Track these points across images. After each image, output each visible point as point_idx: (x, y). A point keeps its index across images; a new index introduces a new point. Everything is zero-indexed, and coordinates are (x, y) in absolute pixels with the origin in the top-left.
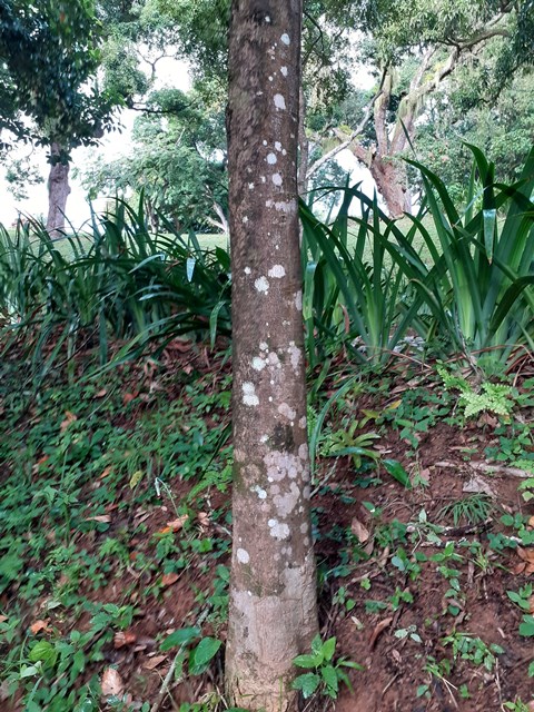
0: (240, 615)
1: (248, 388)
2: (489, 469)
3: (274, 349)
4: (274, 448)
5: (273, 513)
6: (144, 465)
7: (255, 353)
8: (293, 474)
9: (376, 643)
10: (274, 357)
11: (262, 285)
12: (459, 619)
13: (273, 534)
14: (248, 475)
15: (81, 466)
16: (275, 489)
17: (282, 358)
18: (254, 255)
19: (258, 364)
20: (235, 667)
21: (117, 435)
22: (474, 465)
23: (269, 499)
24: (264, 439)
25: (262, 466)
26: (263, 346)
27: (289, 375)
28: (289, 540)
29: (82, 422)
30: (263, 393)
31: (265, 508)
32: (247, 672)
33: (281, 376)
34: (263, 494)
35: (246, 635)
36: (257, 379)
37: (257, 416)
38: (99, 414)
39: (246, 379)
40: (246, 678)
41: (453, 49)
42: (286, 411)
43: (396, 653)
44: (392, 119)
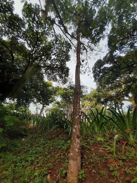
0: (70, 165)
1: (74, 129)
2: (102, 149)
3: (77, 125)
4: (77, 138)
5: (76, 147)
6: (53, 146)
7: (75, 125)
8: (79, 142)
9: (89, 173)
10: (77, 126)
11: (76, 118)
12: (101, 169)
13: (76, 151)
14: (73, 141)
15: (43, 145)
16: (77, 144)
17: (78, 126)
18: (75, 114)
19: (75, 127)
20: (69, 175)
21: (49, 142)
22: (100, 148)
23: (76, 145)
24: (76, 136)
25: (75, 140)
26: (76, 124)
27: (79, 129)
28: (78, 152)
29: (44, 139)
30: (76, 130)
31: (75, 146)
32: (71, 175)
33: (78, 129)
34: (75, 144)
35: (71, 168)
36: (75, 129)
37: (75, 133)
38: (46, 138)
39: (74, 128)
40: (71, 176)
41: (90, 101)
42: (78, 133)
43: (93, 174)
44: (83, 108)
